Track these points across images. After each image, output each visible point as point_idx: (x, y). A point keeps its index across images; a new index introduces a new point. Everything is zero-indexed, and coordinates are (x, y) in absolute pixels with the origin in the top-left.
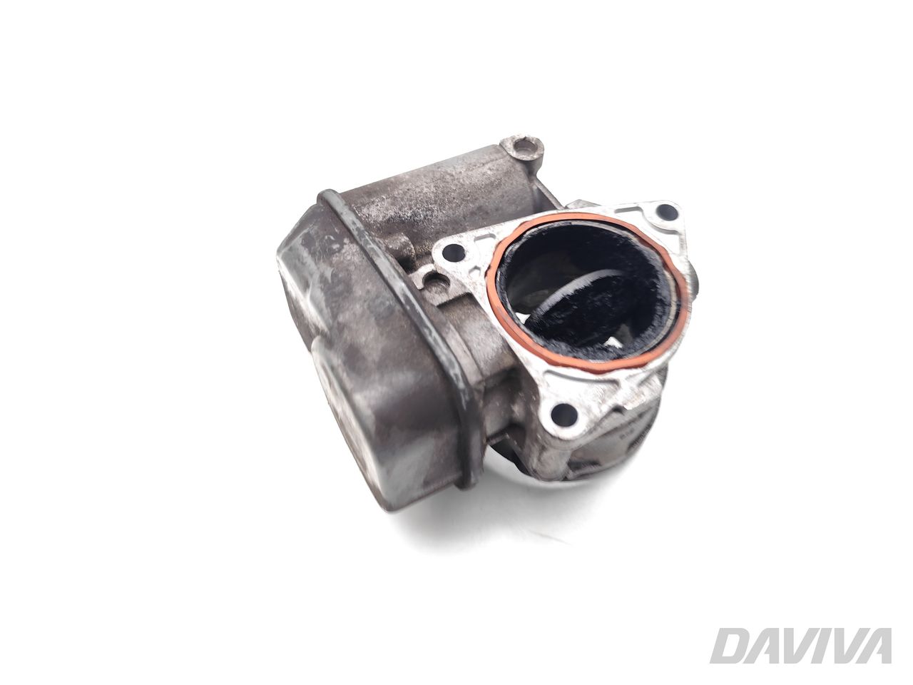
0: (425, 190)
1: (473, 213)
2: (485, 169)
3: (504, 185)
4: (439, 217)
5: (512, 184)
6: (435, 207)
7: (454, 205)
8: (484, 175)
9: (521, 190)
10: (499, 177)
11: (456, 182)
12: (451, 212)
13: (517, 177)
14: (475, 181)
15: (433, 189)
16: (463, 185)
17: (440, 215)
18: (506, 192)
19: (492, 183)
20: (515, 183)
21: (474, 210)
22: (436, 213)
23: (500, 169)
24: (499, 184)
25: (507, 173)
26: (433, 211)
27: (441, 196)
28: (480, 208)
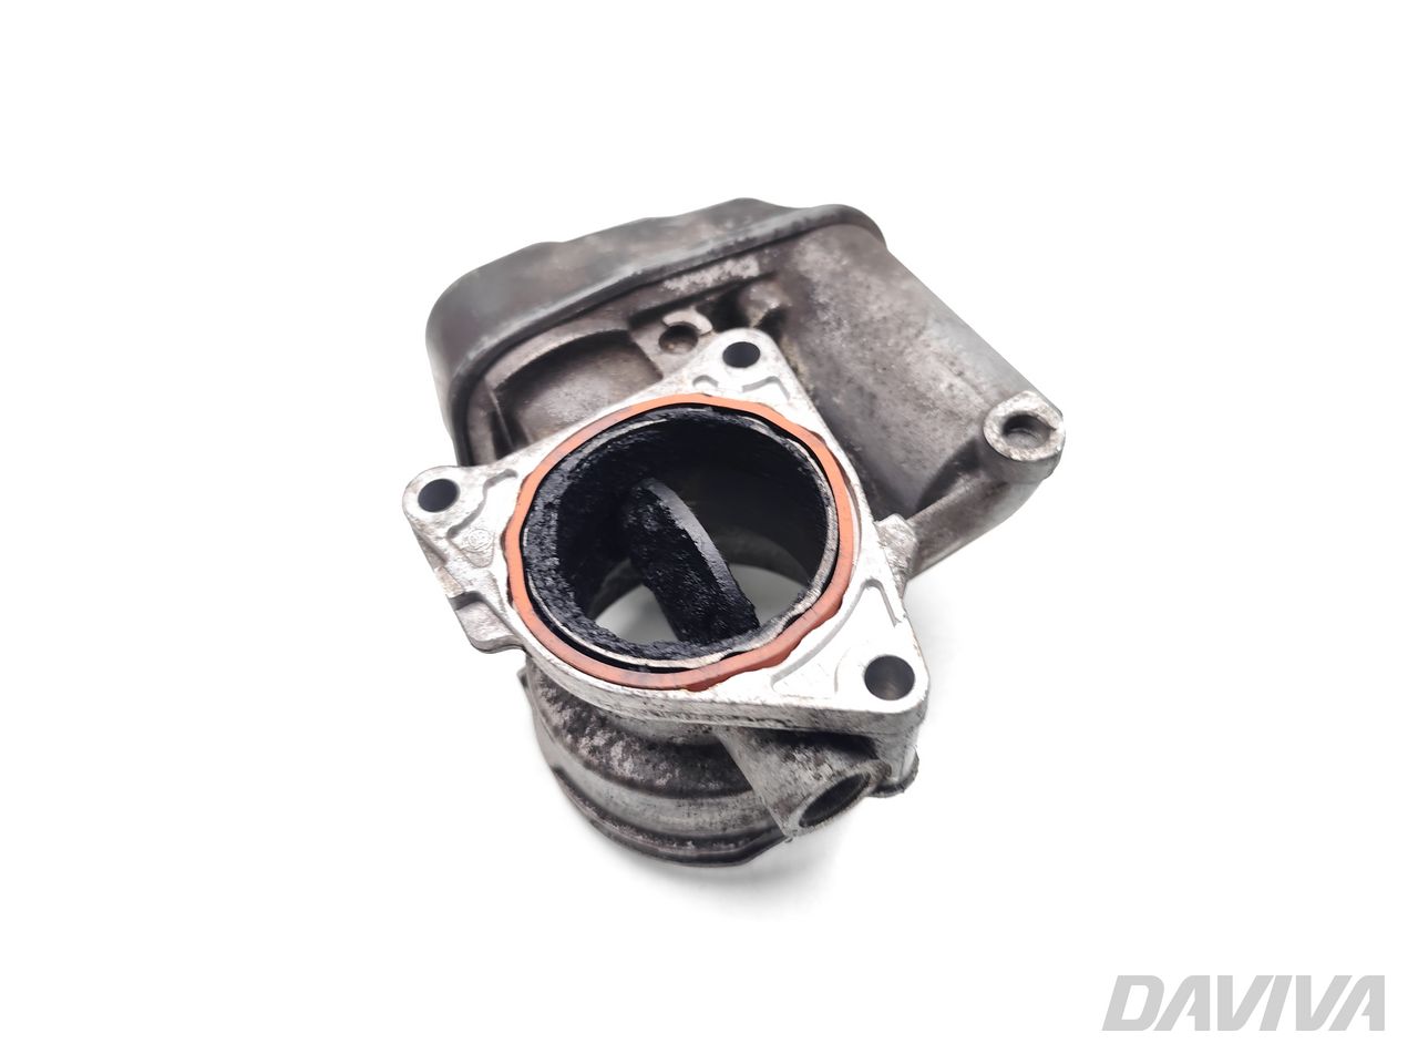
0: (874, 308)
1: (860, 389)
2: (947, 378)
3: (928, 417)
4: (833, 343)
5: (935, 430)
6: (846, 329)
7: (860, 355)
8: (934, 379)
9: (933, 452)
10: (938, 403)
11: (904, 343)
12: (847, 355)
13: (951, 433)
14: (916, 369)
15: (879, 316)
16: (901, 353)
17: (836, 342)
18: (917, 426)
19: (923, 396)
20: (939, 434)
21: (867, 389)
22: (837, 334)
23: (957, 402)
24: (924, 409)
25: (952, 415)
26: (838, 329)
27: (869, 330)
28: (873, 397)
